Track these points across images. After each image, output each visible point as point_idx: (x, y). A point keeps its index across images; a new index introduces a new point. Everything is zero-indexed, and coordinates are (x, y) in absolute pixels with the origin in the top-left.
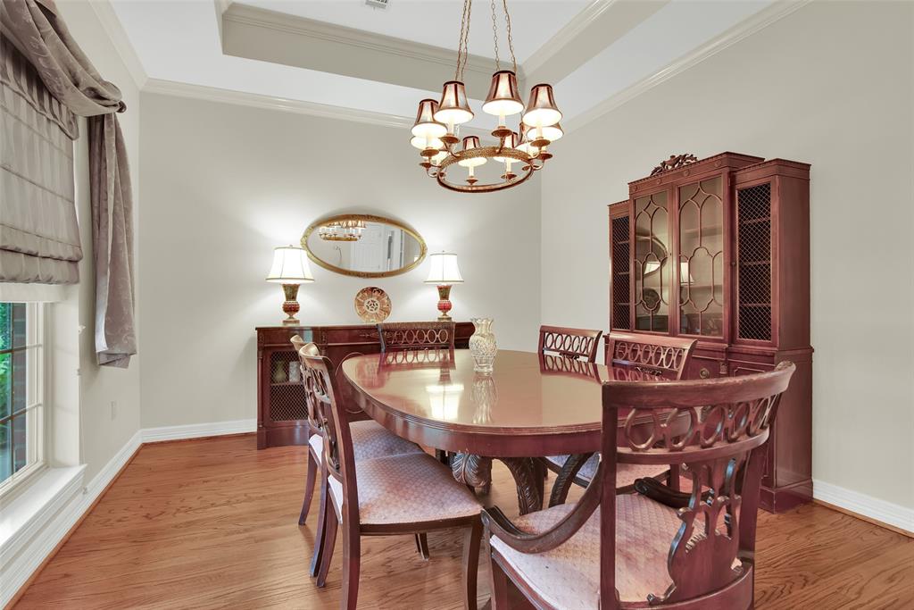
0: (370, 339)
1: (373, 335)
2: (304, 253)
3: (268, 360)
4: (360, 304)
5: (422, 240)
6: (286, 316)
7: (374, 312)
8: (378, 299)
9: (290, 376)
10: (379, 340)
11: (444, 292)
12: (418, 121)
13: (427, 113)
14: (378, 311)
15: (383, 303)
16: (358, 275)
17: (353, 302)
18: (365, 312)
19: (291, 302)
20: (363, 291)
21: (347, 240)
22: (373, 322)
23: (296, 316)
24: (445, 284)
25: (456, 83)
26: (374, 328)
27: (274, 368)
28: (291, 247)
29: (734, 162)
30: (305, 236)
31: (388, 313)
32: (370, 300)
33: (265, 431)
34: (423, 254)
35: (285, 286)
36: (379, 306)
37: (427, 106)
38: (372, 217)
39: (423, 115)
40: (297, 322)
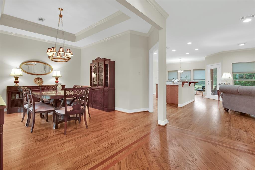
0: (38, 89)
1: (39, 88)
2: (21, 70)
3: (10, 94)
4: (35, 81)
5: (52, 67)
6: (15, 84)
7: (39, 83)
8: (40, 80)
9: (16, 97)
10: (40, 89)
11: (57, 79)
12: (47, 52)
13: (49, 51)
14: (40, 83)
15: (41, 81)
16: (35, 75)
17: (34, 80)
18: (37, 83)
19: (17, 81)
20: (36, 78)
21: (32, 65)
22: (38, 85)
23: (18, 84)
24: (57, 77)
25: (54, 48)
26: (39, 86)
27: (12, 96)
28: (17, 68)
29: (105, 60)
30: (20, 65)
31: (43, 83)
32: (38, 80)
33: (9, 110)
34: (52, 70)
35: (15, 77)
36: (40, 82)
37: (49, 49)
38: (39, 62)
39: (48, 51)
40: (18, 85)
